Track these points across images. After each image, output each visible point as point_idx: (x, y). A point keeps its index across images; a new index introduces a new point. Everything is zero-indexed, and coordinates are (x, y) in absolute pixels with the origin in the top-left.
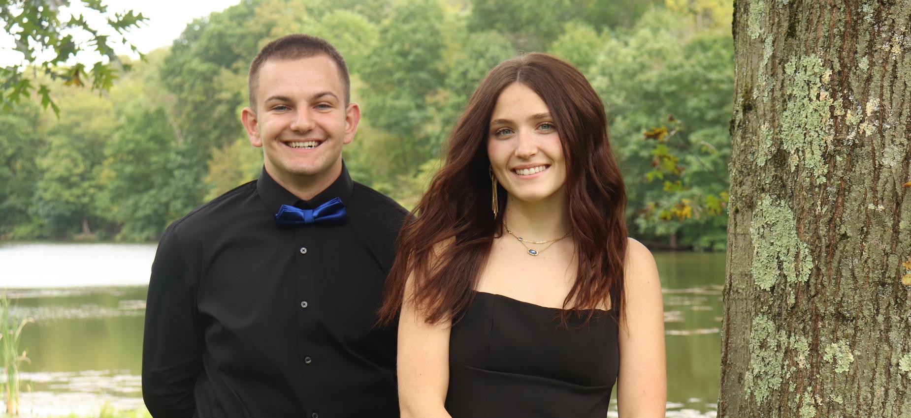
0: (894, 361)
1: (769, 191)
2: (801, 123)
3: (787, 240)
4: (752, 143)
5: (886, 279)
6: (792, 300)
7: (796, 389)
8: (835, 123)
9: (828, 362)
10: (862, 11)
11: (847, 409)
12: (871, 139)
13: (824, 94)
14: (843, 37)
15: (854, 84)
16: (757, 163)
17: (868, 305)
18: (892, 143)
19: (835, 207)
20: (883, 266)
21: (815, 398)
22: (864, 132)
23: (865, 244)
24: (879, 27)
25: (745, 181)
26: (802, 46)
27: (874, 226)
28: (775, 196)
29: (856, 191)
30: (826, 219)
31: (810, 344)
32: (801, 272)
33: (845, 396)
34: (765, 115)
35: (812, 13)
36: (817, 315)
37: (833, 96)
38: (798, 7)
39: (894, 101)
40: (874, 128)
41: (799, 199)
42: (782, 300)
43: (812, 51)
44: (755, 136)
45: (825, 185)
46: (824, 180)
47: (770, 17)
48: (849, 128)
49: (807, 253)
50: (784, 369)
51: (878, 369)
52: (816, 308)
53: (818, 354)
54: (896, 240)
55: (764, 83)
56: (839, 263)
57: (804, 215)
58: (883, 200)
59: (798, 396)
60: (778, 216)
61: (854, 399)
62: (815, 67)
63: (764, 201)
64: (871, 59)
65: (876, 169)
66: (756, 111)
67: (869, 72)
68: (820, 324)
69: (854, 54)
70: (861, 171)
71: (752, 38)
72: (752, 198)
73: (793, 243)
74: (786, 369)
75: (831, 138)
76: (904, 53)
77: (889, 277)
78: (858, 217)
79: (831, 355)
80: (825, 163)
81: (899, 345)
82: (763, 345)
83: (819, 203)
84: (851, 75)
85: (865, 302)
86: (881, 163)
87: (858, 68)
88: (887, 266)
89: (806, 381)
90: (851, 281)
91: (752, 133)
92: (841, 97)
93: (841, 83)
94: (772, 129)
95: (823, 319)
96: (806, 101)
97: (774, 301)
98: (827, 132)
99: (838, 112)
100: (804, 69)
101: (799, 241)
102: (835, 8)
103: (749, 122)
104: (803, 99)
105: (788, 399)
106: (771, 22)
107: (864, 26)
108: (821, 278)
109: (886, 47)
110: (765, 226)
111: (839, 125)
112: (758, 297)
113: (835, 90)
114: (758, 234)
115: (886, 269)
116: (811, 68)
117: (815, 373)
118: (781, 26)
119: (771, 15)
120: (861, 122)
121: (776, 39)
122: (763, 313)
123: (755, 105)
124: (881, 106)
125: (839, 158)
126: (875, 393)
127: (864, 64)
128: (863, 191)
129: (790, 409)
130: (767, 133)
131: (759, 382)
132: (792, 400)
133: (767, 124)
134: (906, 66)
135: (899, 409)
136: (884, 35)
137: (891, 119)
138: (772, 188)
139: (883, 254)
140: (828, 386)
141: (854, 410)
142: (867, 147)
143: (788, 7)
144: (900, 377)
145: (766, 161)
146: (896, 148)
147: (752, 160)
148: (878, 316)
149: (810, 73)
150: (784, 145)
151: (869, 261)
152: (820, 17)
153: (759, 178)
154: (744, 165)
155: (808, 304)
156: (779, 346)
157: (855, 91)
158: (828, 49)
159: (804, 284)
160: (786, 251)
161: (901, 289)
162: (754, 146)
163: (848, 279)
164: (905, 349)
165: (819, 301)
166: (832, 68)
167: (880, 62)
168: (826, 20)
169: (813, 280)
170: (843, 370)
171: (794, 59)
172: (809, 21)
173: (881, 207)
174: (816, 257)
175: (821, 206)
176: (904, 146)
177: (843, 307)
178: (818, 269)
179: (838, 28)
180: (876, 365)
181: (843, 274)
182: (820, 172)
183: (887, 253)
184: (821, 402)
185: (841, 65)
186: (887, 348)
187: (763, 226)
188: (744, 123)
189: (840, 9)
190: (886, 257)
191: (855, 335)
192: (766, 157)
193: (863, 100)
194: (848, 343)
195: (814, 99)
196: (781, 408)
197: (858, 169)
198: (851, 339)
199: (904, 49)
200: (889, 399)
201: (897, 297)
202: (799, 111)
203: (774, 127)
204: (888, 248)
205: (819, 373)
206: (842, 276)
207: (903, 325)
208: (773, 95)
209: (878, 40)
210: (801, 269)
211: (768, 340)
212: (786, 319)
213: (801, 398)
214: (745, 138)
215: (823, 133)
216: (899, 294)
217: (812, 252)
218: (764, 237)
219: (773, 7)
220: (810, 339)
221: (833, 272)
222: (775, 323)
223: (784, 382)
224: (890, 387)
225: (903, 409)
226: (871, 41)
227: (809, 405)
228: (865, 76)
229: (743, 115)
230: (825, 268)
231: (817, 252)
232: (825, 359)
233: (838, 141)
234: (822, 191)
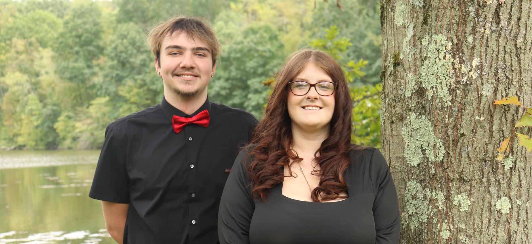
0: (493, 204)
1: (414, 110)
2: (434, 72)
3: (428, 138)
4: (401, 84)
5: (487, 158)
6: (433, 171)
7: (438, 221)
8: (455, 72)
9: (456, 206)
10: (468, 10)
11: (468, 231)
12: (476, 81)
13: (448, 56)
14: (458, 24)
15: (465, 50)
16: (405, 95)
17: (478, 173)
18: (487, 82)
19: (456, 119)
20: (485, 151)
21: (449, 226)
22: (472, 77)
23: (474, 139)
24: (478, 19)
25: (397, 105)
26: (433, 29)
27: (479, 129)
28: (418, 113)
29: (468, 110)
30: (452, 125)
31: (445, 196)
32: (438, 155)
33: (467, 224)
34: (410, 68)
35: (438, 11)
36: (449, 179)
37: (454, 57)
38: (428, 8)
39: (487, 59)
40: (477, 74)
41: (435, 115)
42: (425, 172)
43: (440, 32)
44: (403, 80)
45: (451, 107)
46: (450, 104)
47: (411, 14)
48: (463, 75)
49: (441, 145)
50: (429, 210)
51: (484, 208)
52: (448, 175)
53: (450, 201)
54: (491, 136)
55: (409, 50)
56: (460, 150)
57: (438, 123)
58: (483, 114)
59: (439, 225)
60: (420, 124)
61: (472, 226)
62: (442, 41)
63: (411, 116)
64: (474, 37)
65: (479, 97)
66: (404, 66)
67: (473, 43)
68: (451, 184)
69: (465, 34)
70: (471, 98)
71: (398, 25)
72: (402, 114)
73: (432, 139)
74: (430, 210)
75: (453, 80)
76: (492, 33)
77: (489, 157)
78: (470, 124)
79: (458, 201)
80: (450, 94)
81: (495, 194)
82: (414, 197)
83: (447, 116)
84: (464, 45)
85: (476, 171)
86: (482, 94)
87: (467, 42)
88: (487, 150)
89: (443, 217)
90: (467, 160)
91: (401, 78)
92: (458, 57)
93: (458, 50)
94: (415, 76)
95: (452, 181)
96: (437, 60)
97: (420, 172)
98: (451, 77)
99: (457, 66)
100: (435, 42)
101: (436, 138)
102: (453, 9)
103: (398, 72)
104: (435, 59)
105: (433, 227)
106: (412, 16)
107: (470, 18)
108: (450, 158)
109: (482, 30)
110: (413, 130)
111: (457, 73)
112: (410, 170)
113: (454, 53)
114: (409, 135)
115: (487, 153)
116: (439, 42)
117: (448, 212)
118: (418, 19)
119: (412, 13)
120: (470, 71)
121: (415, 25)
122: (414, 179)
123: (402, 63)
124: (481, 62)
125: (458, 92)
126: (483, 222)
127: (470, 39)
128: (472, 109)
129: (434, 233)
130: (412, 78)
131: (412, 218)
132: (435, 228)
133: (412, 73)
134: (493, 40)
135: (497, 230)
136: (481, 23)
137: (486, 70)
138: (416, 108)
139: (485, 144)
140: (456, 219)
141: (472, 232)
142: (474, 85)
143: (422, 8)
144: (496, 212)
145: (412, 94)
146: (489, 85)
147: (401, 93)
148: (483, 179)
149: (439, 45)
150: (423, 84)
151: (477, 148)
152: (444, 13)
153: (407, 104)
154: (396, 96)
155: (443, 173)
156: (425, 197)
157: (466, 54)
158: (450, 31)
159: (439, 162)
160: (427, 144)
161: (495, 163)
162: (402, 86)
163: (465, 158)
164: (498, 197)
165: (449, 171)
166: (452, 41)
167: (479, 38)
168: (448, 15)
169: (445, 160)
170: (465, 210)
171: (427, 37)
172: (437, 16)
173: (482, 118)
174: (447, 147)
175: (449, 118)
176: (493, 84)
177: (463, 174)
178: (448, 153)
179: (455, 19)
180: (483, 206)
181: (463, 156)
182: (447, 99)
183: (487, 144)
184: (453, 228)
185: (457, 40)
186: (489, 196)
187: (411, 130)
188: (394, 73)
189: (456, 9)
190: (486, 146)
191: (471, 190)
192: (412, 92)
193: (470, 59)
194: (467, 194)
195: (442, 59)
196: (428, 232)
197: (469, 97)
198: (468, 192)
199: (492, 31)
200: (491, 225)
201: (493, 168)
202: (432, 65)
203: (416, 75)
204: (487, 141)
205: (451, 212)
206: (462, 157)
207: (497, 183)
208: (415, 57)
209: (478, 26)
210: (437, 154)
211: (417, 194)
212: (429, 182)
213: (441, 226)
214: (396, 81)
215: (448, 77)
216: (494, 166)
217: (444, 144)
218: (412, 136)
219: (413, 8)
220: (445, 193)
221: (457, 155)
222: (421, 185)
223: (430, 218)
224: (491, 218)
225: (499, 230)
226: (474, 26)
227: (446, 230)
228: (471, 46)
229: (394, 68)
230: (452, 153)
231: (447, 144)
232: (454, 203)
233: (458, 82)
234: (449, 110)
